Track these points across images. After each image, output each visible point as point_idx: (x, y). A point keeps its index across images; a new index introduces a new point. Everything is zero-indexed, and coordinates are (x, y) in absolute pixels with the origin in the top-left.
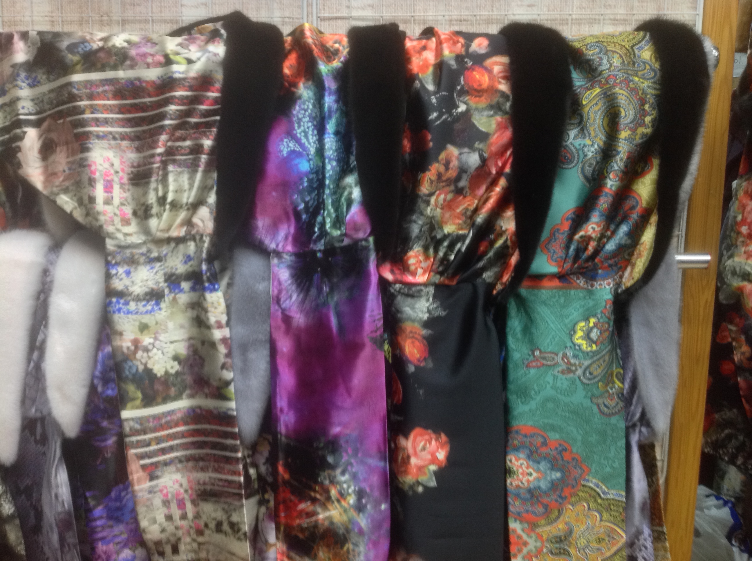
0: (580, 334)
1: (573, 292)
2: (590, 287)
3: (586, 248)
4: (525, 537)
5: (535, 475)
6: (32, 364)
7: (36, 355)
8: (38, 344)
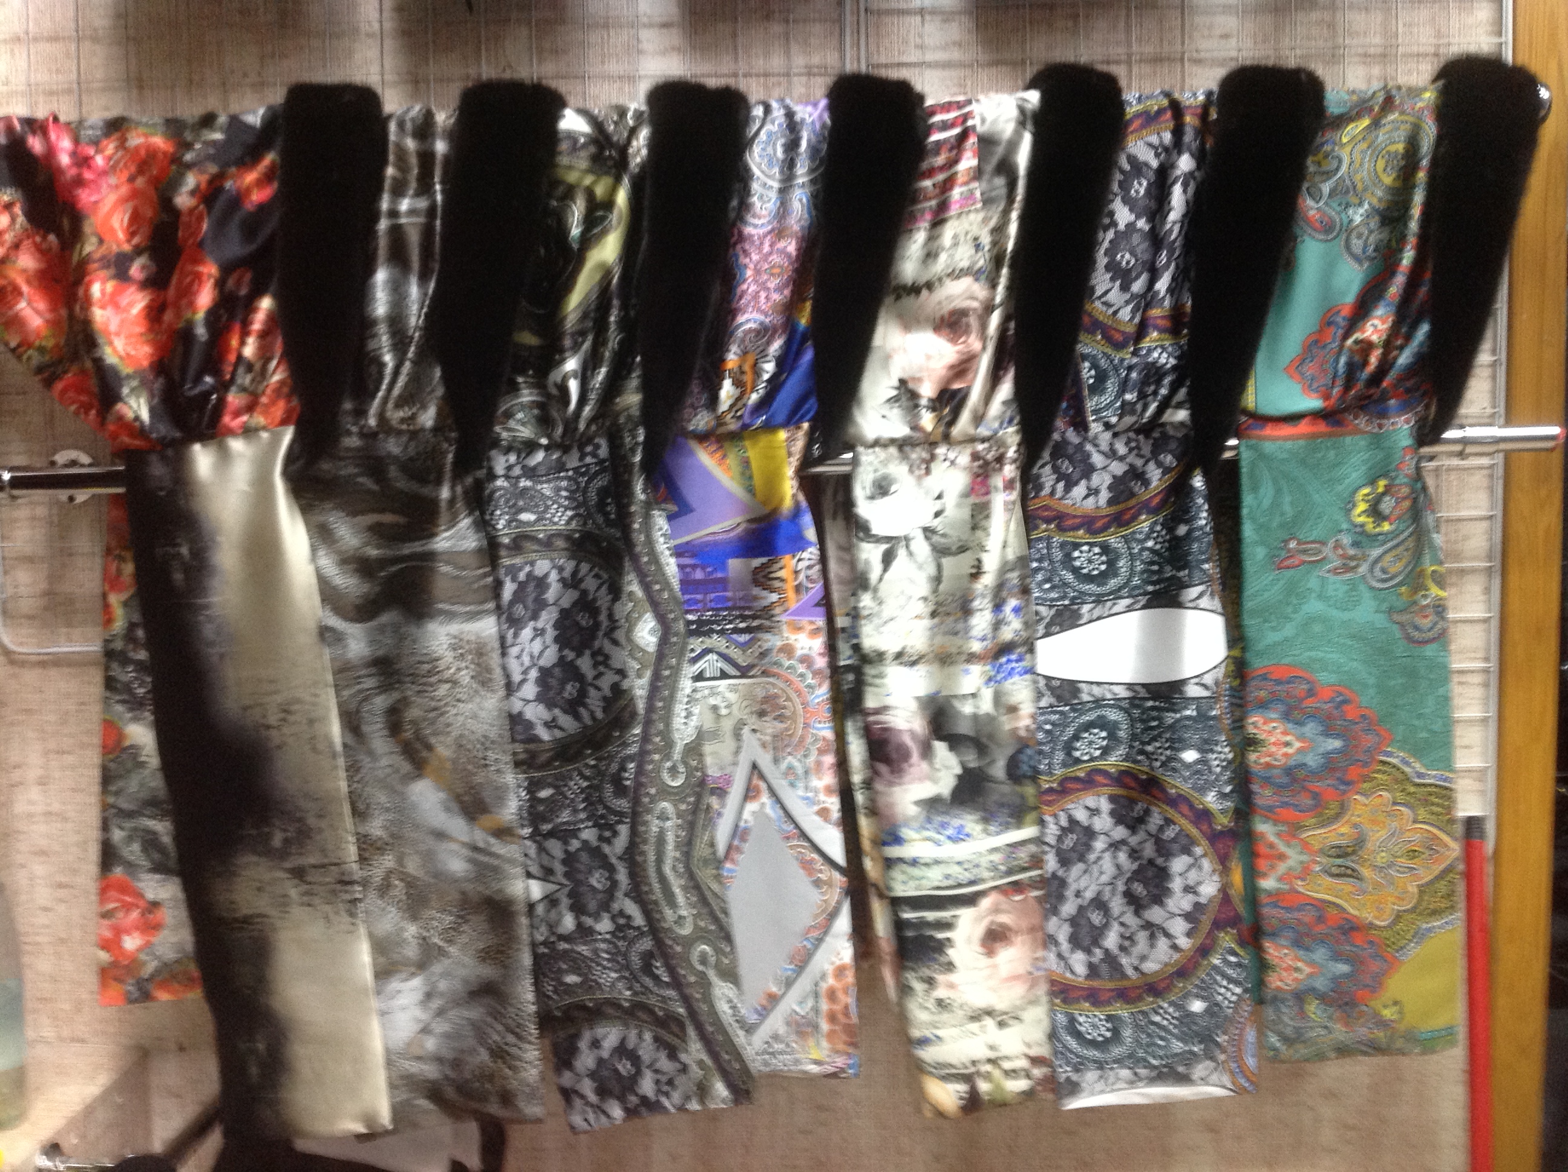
0: (1362, 507)
1: (1348, 440)
2: (1376, 430)
3: (1365, 363)
4: (1282, 847)
5: (1297, 745)
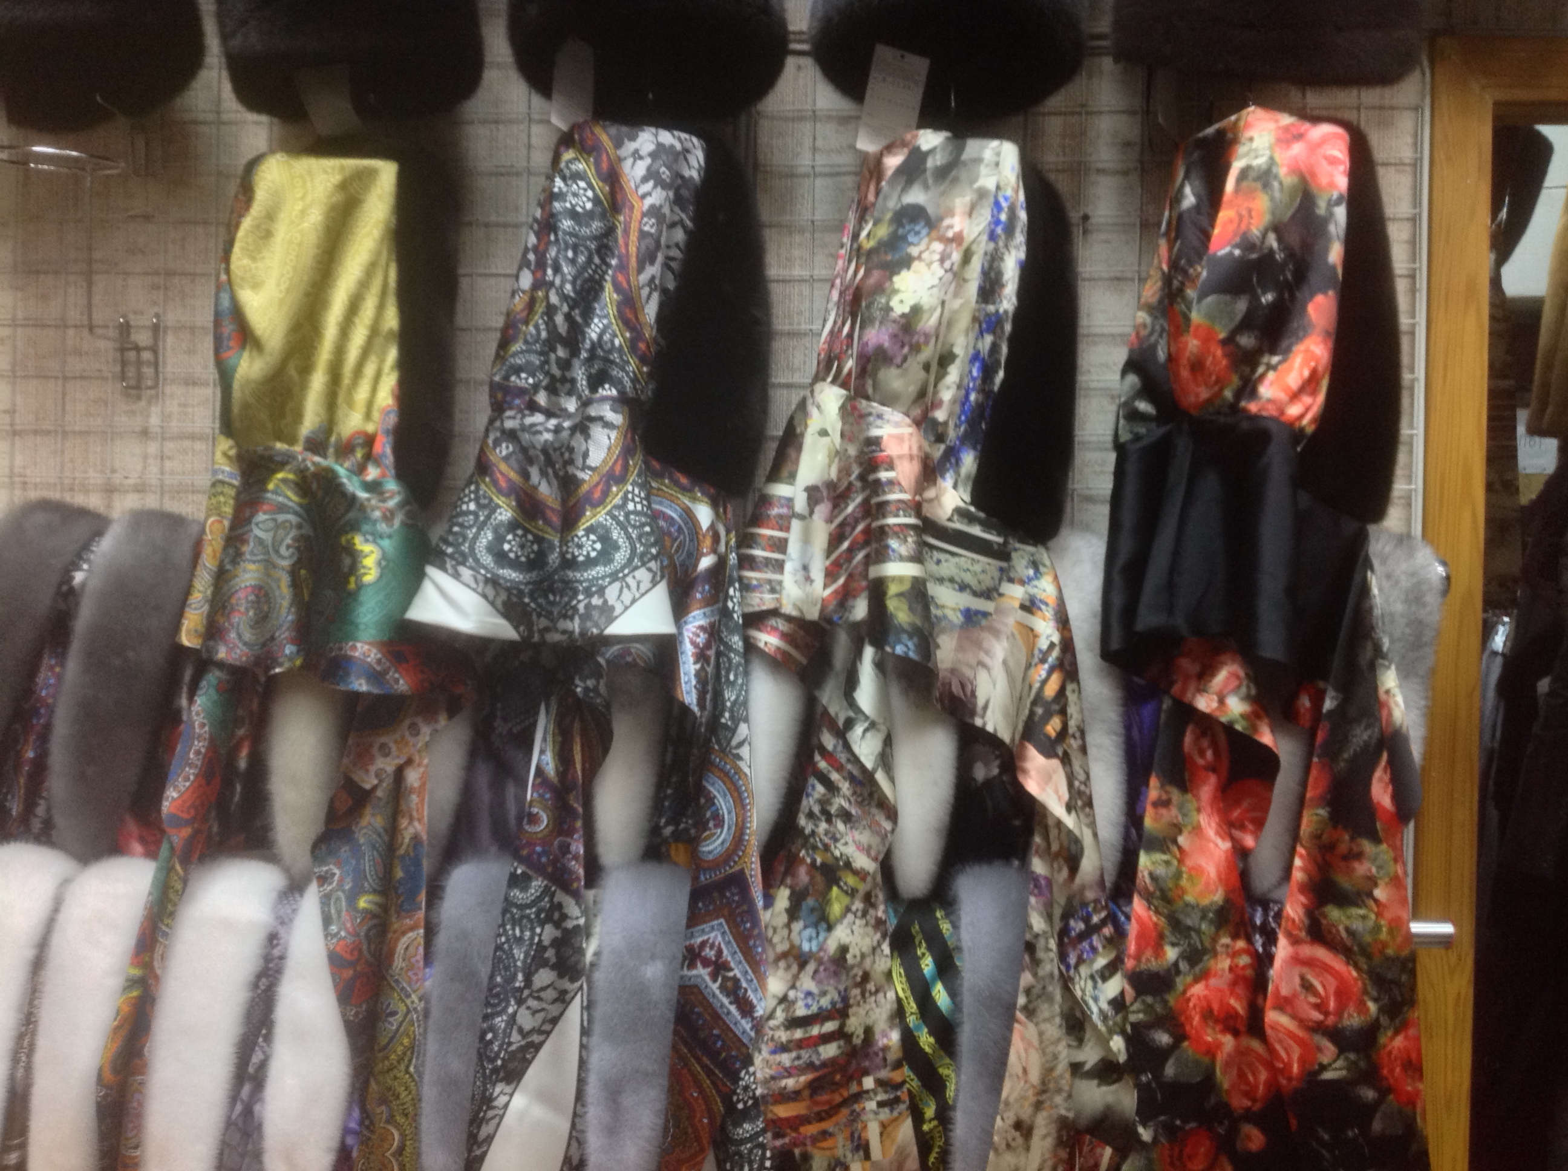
6: (239, 1107)
7: (247, 1089)
8: (251, 1070)
